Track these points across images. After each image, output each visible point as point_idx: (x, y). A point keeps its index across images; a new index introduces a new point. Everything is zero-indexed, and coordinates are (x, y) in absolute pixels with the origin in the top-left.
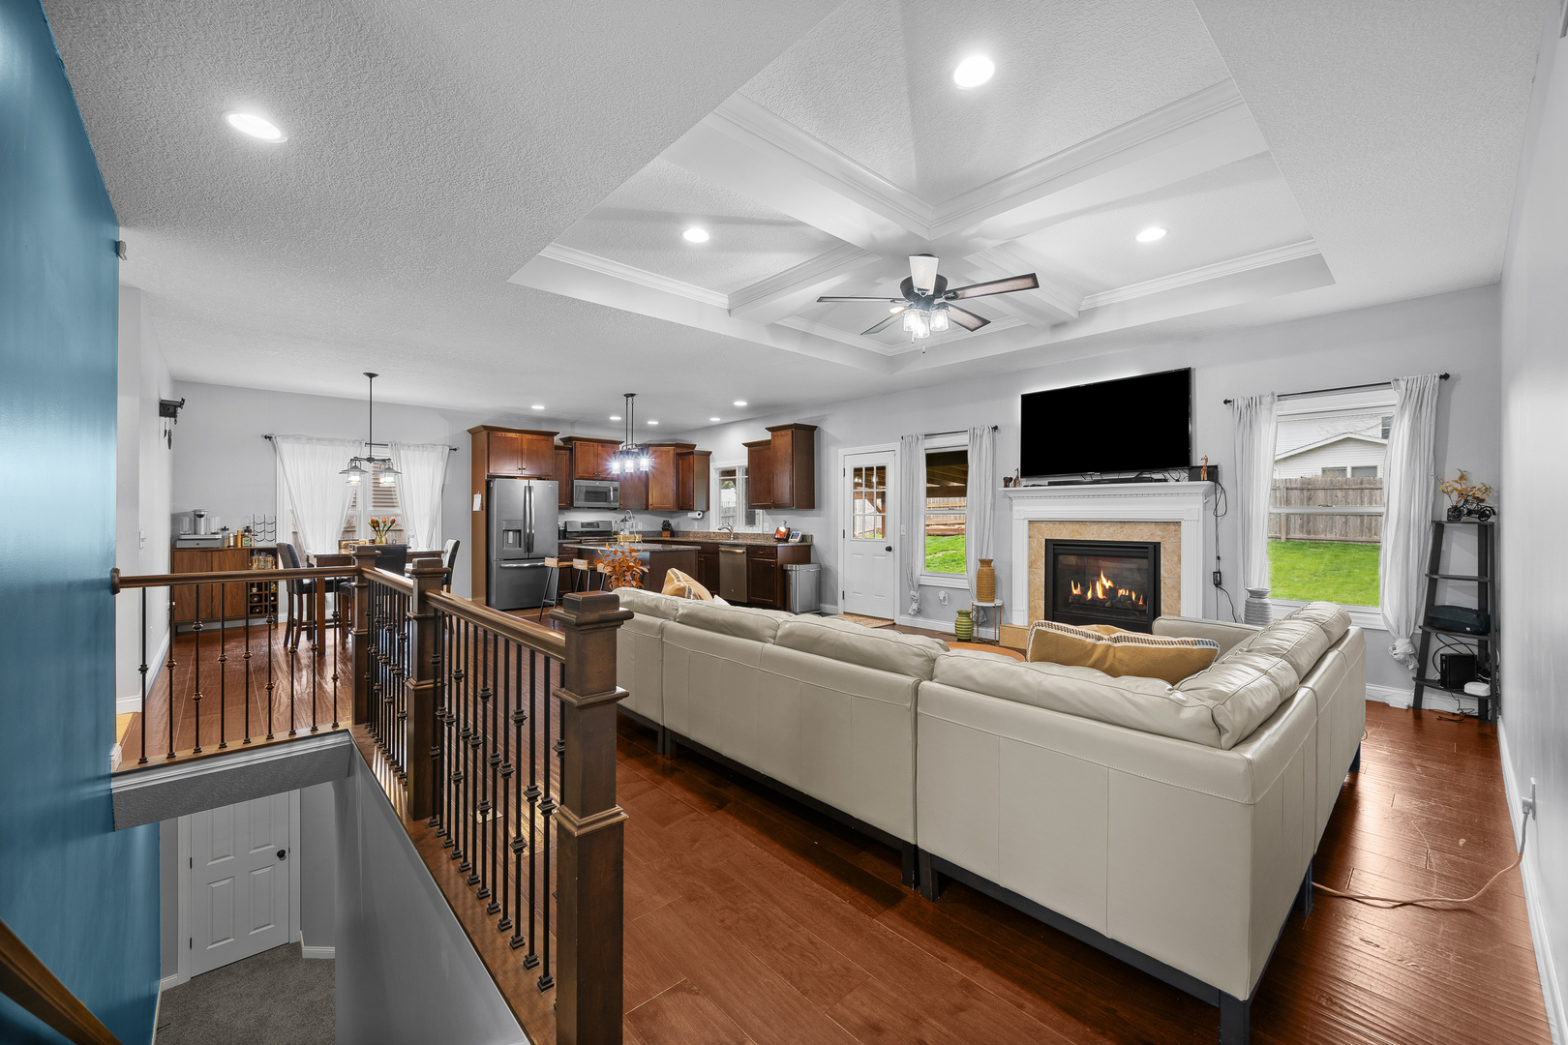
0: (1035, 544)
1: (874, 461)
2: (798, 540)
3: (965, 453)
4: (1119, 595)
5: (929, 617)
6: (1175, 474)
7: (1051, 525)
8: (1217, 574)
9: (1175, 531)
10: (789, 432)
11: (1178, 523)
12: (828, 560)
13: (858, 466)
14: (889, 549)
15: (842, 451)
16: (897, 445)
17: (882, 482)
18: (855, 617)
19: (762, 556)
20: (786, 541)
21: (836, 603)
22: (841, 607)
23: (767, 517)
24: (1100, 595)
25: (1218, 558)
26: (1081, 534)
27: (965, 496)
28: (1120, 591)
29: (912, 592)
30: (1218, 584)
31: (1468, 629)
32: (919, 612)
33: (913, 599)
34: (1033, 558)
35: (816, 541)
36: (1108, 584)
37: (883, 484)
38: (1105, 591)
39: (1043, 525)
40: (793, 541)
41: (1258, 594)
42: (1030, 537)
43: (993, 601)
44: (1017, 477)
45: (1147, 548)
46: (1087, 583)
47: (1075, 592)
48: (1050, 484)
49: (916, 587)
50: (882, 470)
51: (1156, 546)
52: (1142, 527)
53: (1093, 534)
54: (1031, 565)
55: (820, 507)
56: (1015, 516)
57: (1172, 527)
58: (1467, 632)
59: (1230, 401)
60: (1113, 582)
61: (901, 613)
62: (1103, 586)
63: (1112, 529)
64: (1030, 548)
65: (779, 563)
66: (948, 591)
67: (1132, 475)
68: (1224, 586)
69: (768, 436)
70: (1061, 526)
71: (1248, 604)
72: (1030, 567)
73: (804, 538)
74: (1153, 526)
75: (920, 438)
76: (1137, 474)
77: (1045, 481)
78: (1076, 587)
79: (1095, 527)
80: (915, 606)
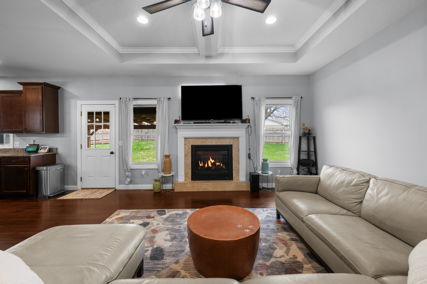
0: (187, 147)
1: (102, 109)
2: (46, 151)
3: (155, 108)
4: (217, 165)
5: (136, 184)
6: (237, 121)
7: (193, 139)
8: (249, 154)
9: (237, 141)
10: (40, 87)
11: (238, 138)
12: (70, 161)
13: (91, 110)
14: (112, 153)
15: (79, 103)
16: (117, 102)
17: (107, 120)
18: (90, 190)
19: (15, 163)
20: (36, 152)
21: (76, 184)
22: (79, 185)
23: (17, 138)
24: (210, 165)
25: (250, 149)
26: (205, 143)
27: (155, 129)
28: (217, 163)
29: (127, 173)
30: (249, 158)
31: (311, 165)
32: (131, 182)
33: (127, 177)
34: (186, 153)
35: (60, 151)
36: (213, 161)
37: (108, 121)
38: (212, 164)
39: (190, 140)
40: (42, 152)
41: (265, 160)
42: (185, 145)
43: (170, 173)
44: (180, 120)
45: (228, 147)
46: (206, 161)
47: (201, 165)
48: (194, 123)
49: (129, 170)
50: (107, 114)
51: (231, 146)
52: (227, 139)
53: (209, 142)
54: (186, 156)
55: (63, 132)
56: (179, 135)
57: (236, 139)
58: (311, 166)
59: (253, 98)
60: (214, 160)
61: (120, 184)
62: (211, 162)
63: (216, 140)
64: (185, 149)
65: (31, 167)
66: (146, 170)
67: (223, 121)
68: (251, 158)
69: (20, 88)
70: (197, 140)
71: (262, 163)
72: (185, 157)
73: (50, 150)
74: (230, 139)
75: (131, 99)
76: (224, 120)
77: (193, 122)
78: (201, 164)
79: (210, 140)
80: (129, 180)
